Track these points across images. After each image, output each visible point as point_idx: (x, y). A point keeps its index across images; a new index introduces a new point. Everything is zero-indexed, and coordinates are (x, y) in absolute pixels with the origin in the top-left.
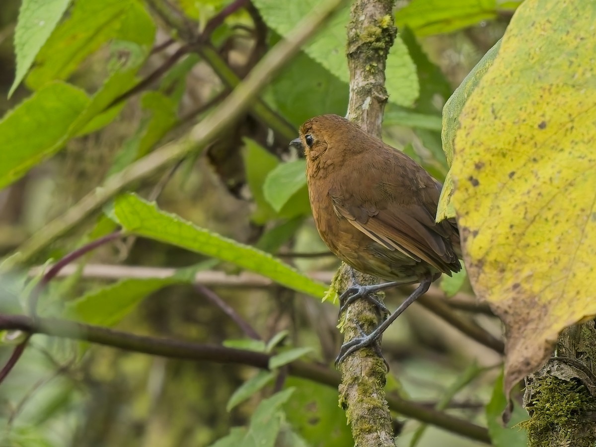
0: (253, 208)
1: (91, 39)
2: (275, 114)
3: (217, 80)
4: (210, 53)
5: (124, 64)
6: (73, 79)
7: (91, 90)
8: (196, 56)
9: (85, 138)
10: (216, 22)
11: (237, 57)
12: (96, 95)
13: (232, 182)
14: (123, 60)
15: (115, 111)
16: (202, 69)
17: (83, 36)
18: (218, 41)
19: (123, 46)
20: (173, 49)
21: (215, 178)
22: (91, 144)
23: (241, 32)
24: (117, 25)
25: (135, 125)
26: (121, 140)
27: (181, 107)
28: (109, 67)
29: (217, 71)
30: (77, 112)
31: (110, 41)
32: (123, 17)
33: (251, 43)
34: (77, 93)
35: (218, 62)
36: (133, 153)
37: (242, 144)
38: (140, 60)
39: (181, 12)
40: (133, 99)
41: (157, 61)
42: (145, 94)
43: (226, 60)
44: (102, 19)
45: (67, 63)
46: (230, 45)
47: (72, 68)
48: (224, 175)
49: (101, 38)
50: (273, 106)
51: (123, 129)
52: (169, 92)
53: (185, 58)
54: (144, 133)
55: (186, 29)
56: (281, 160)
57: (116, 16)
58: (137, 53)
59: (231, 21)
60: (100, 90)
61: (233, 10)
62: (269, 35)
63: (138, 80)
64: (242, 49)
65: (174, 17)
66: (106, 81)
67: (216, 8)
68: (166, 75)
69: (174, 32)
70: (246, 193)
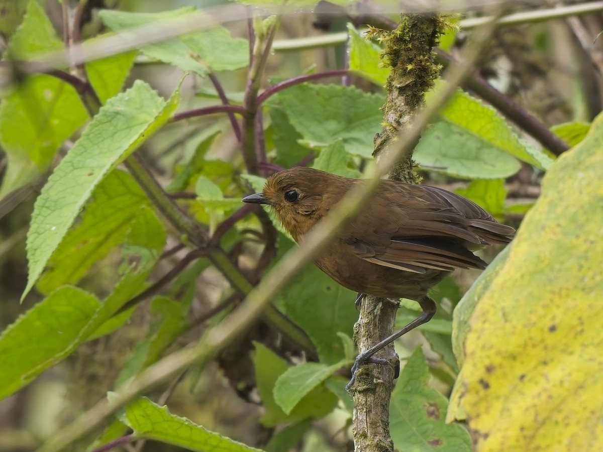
0: (262, 410)
1: (101, 244)
2: (285, 318)
3: (226, 284)
4: (220, 258)
5: (135, 268)
6: (83, 283)
7: (102, 294)
8: (206, 260)
9: (95, 342)
10: (226, 226)
11: (246, 261)
12: (106, 299)
13: (241, 386)
14: (134, 264)
15: (126, 315)
16: (211, 274)
17: (93, 241)
18: (228, 245)
19: (134, 251)
20: (182, 254)
21: (225, 381)
22: (100, 348)
23: (250, 236)
24: (128, 230)
25: (145, 328)
26: (131, 344)
27: (191, 311)
28: (120, 271)
29: (226, 276)
30: (88, 317)
31: (121, 246)
32: (134, 221)
33: (261, 248)
34: (88, 297)
35: (228, 266)
36: (144, 357)
37: (253, 348)
38: (151, 264)
39: (191, 217)
40: (142, 303)
41: (167, 266)
42: (156, 298)
43: (236, 264)
44: (112, 224)
45: (77, 269)
46: (239, 249)
47: (83, 272)
48: (233, 380)
49: (111, 243)
50: (282, 309)
51: (133, 333)
52: (179, 296)
53: (194, 263)
54: (154, 337)
55: (197, 233)
56: (291, 363)
57: (127, 221)
58: (148, 258)
59: (240, 226)
60: (111, 294)
61: (243, 214)
62: (278, 239)
63: (148, 284)
64: (252, 254)
65: (184, 221)
66: (117, 285)
67: (226, 213)
68: (175, 279)
69: (184, 237)
70: (255, 396)
